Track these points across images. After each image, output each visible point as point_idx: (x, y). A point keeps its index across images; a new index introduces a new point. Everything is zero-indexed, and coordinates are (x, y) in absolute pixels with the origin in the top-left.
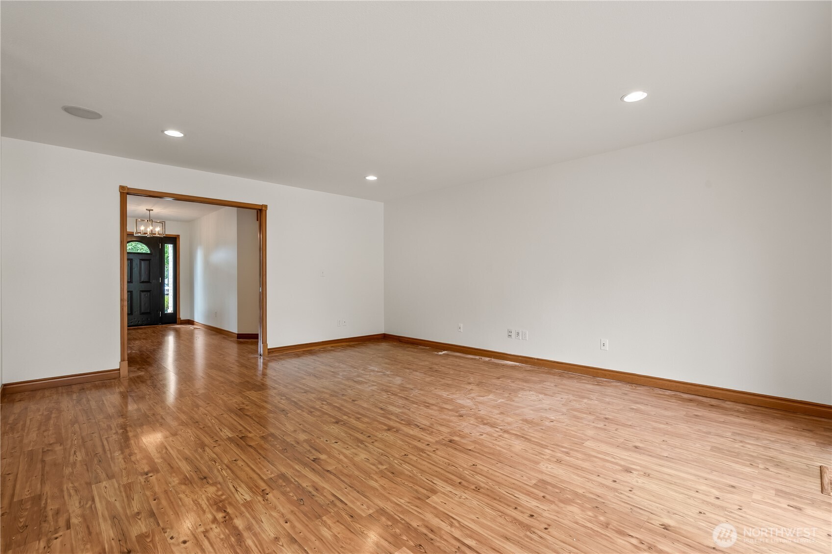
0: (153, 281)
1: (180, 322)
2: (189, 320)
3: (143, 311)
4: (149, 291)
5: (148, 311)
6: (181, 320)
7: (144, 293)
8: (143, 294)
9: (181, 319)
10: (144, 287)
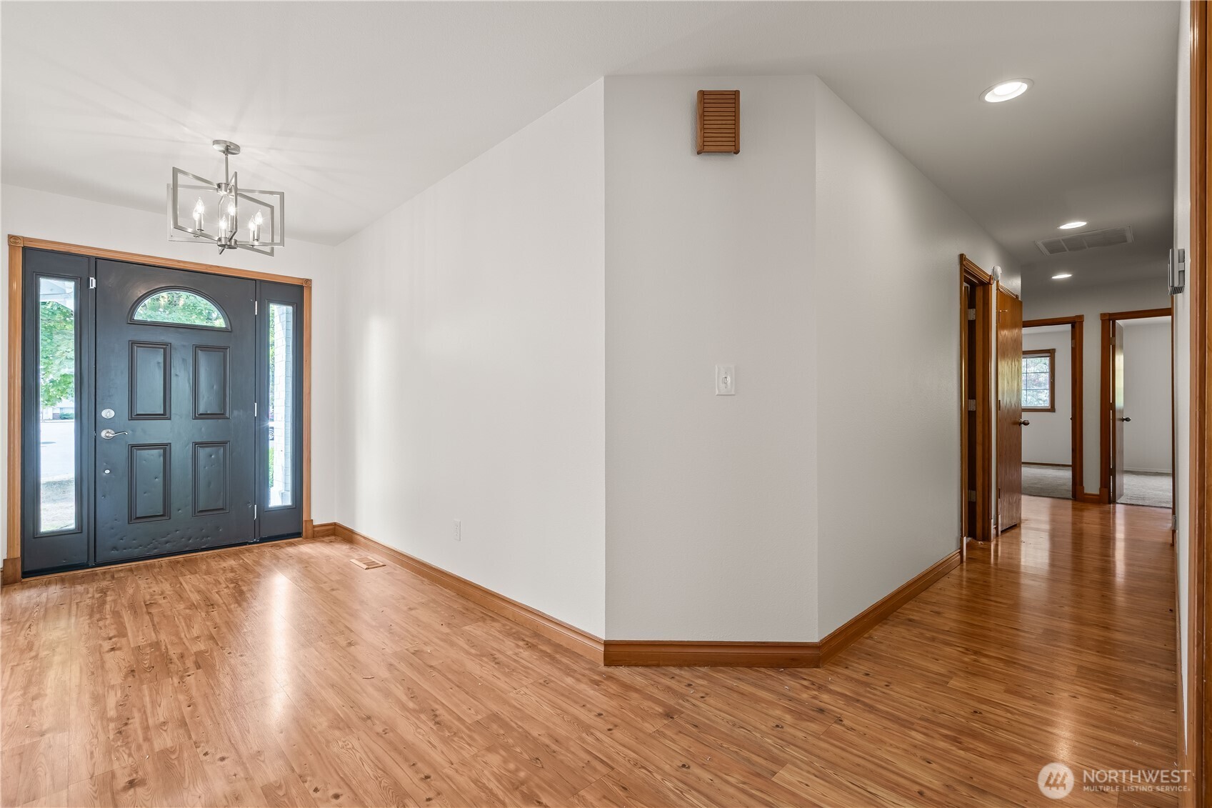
0: (236, 413)
1: (310, 532)
2: (335, 524)
3: (201, 506)
4: (223, 443)
5: (220, 505)
6: (314, 527)
7: (208, 450)
8: (203, 453)
9: (315, 523)
10: (205, 430)
